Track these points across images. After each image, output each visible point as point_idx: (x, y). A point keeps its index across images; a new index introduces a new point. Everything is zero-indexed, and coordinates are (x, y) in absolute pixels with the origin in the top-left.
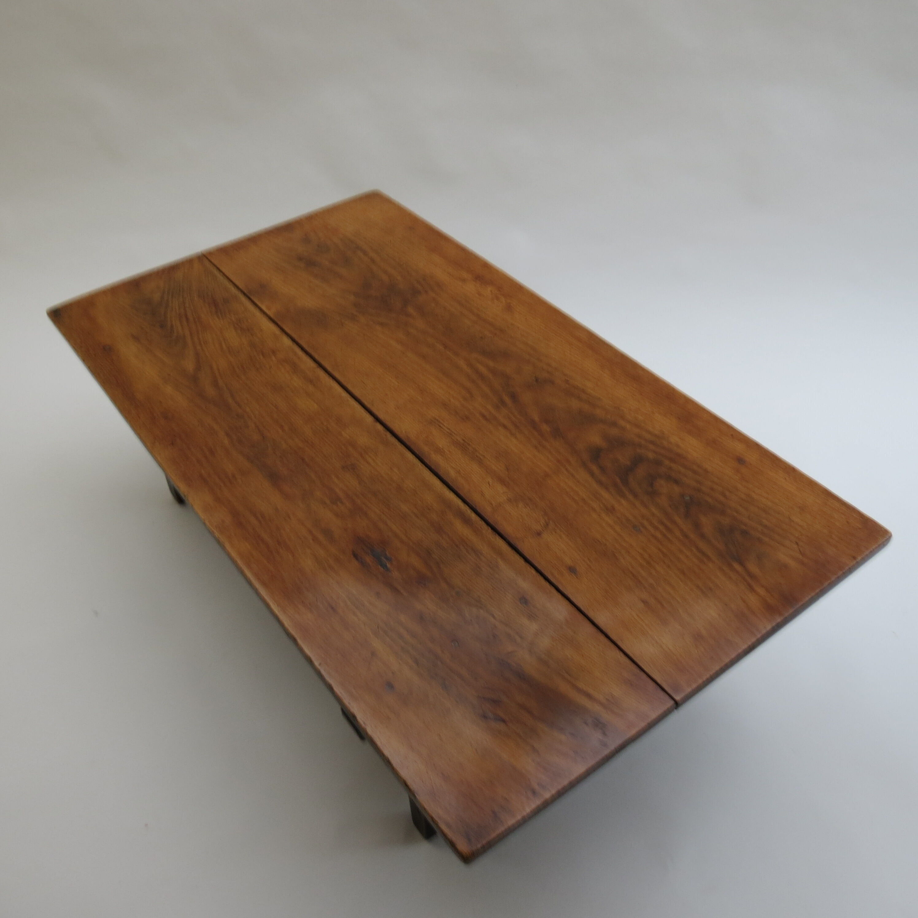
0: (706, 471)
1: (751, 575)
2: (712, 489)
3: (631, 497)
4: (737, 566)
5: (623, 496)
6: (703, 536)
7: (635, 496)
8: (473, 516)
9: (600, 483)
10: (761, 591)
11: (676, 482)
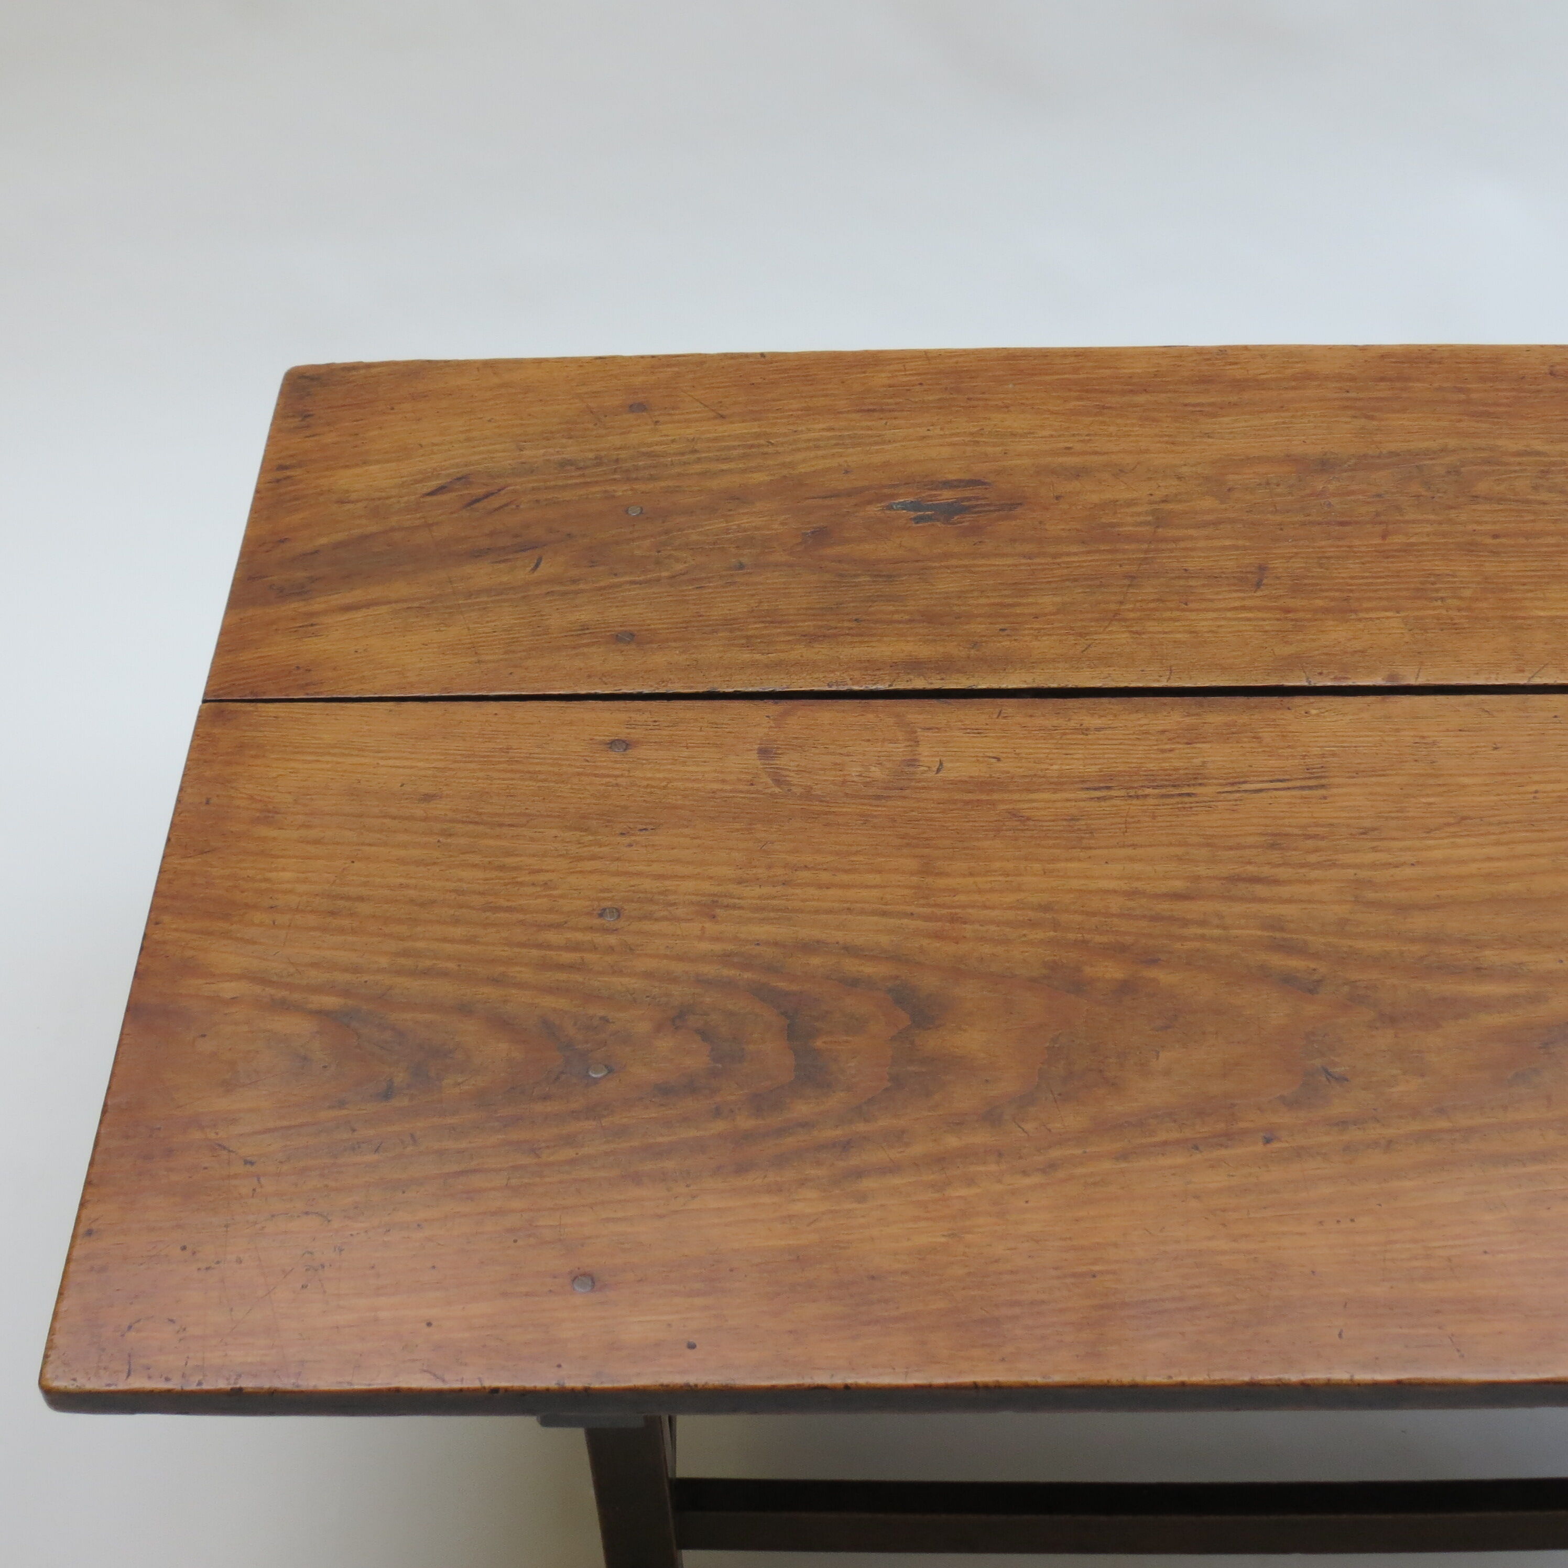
0: (637, 1179)
1: (282, 1006)
2: (569, 1140)
3: (709, 970)
4: (330, 1002)
5: (725, 958)
6: (464, 1009)
7: (701, 981)
8: (919, 684)
9: (809, 947)
10: (229, 989)
11: (665, 1091)
